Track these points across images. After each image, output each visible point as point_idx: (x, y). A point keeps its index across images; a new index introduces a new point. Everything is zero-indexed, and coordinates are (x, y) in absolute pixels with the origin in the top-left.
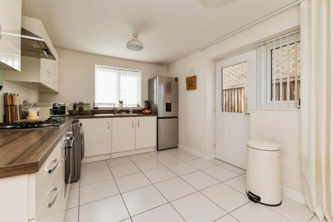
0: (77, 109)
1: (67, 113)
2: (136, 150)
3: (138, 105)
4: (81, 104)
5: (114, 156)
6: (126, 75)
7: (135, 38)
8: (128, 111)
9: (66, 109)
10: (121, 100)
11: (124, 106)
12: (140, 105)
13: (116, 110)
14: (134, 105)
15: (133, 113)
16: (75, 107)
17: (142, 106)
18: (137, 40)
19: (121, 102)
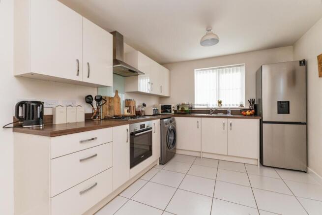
0: (180, 109)
1: (173, 112)
2: (227, 155)
3: (241, 105)
4: (183, 105)
5: (204, 155)
6: (226, 72)
7: (209, 32)
8: (225, 112)
9: (172, 109)
10: (220, 100)
11: (222, 107)
12: (244, 105)
13: (212, 111)
14: (237, 105)
15: (231, 114)
16: (178, 107)
17: (247, 106)
18: (212, 34)
19: (220, 102)
